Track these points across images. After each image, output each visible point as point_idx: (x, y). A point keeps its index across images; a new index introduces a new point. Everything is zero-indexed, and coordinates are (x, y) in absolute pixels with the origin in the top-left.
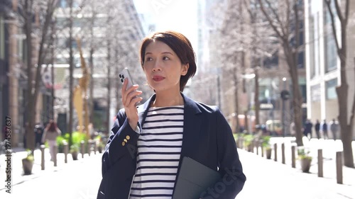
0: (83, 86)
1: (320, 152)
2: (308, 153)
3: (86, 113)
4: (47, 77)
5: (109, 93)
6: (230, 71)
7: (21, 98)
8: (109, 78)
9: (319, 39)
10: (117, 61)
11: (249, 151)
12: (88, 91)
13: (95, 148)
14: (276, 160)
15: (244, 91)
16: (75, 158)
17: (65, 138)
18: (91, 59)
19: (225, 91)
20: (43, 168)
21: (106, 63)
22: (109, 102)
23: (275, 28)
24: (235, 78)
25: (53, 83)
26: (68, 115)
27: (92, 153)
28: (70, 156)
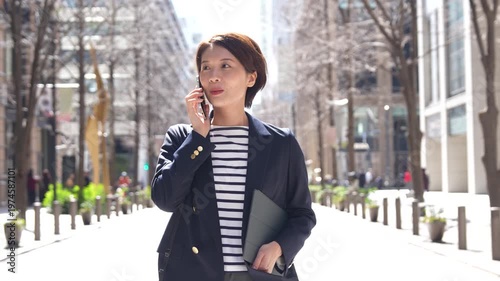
0: (100, 117)
1: (462, 210)
2: (441, 212)
3: (104, 156)
4: (46, 103)
5: (137, 127)
6: (310, 96)
7: (10, 135)
8: (137, 106)
9: (437, 49)
10: (148, 82)
11: (342, 210)
12: (107, 124)
13: (116, 206)
14: (386, 223)
15: (332, 123)
16: (87, 222)
17: (73, 193)
18: (111, 80)
19: (302, 124)
20: (37, 238)
21: (134, 84)
22: (137, 140)
23: (382, 29)
24: (318, 105)
25: (54, 111)
26: (78, 159)
27: (113, 214)
28: (79, 219)
